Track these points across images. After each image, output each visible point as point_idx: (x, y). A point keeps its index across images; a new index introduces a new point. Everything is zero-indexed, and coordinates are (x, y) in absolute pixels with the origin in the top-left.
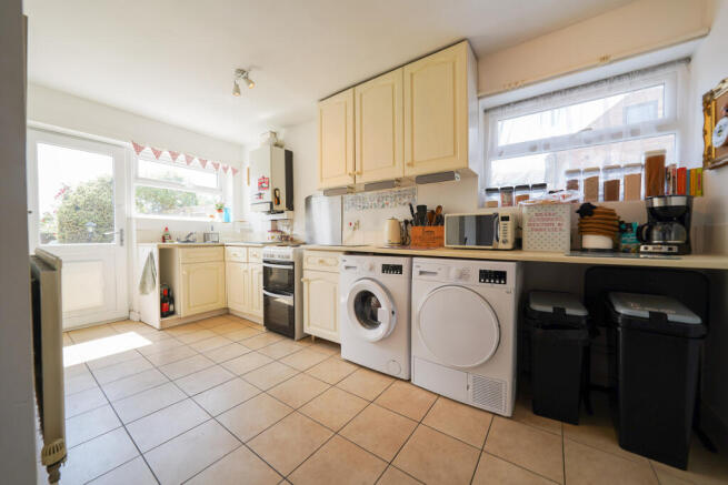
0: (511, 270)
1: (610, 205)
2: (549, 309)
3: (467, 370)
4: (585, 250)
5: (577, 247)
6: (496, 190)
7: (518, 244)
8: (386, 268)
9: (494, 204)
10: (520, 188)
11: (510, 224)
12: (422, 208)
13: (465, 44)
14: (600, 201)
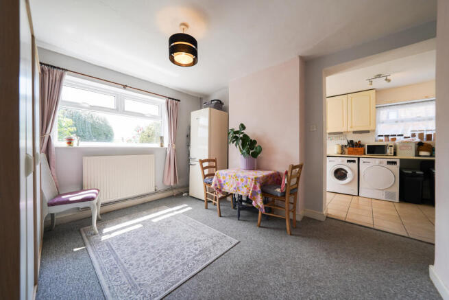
0: (398, 161)
1: (429, 142)
2: (411, 172)
3: (383, 190)
4: (420, 156)
5: (417, 155)
6: (382, 136)
7: (395, 154)
8: (348, 161)
9: (382, 141)
10: (392, 136)
11: (393, 148)
12: (352, 141)
13: (374, 91)
14: (424, 141)
